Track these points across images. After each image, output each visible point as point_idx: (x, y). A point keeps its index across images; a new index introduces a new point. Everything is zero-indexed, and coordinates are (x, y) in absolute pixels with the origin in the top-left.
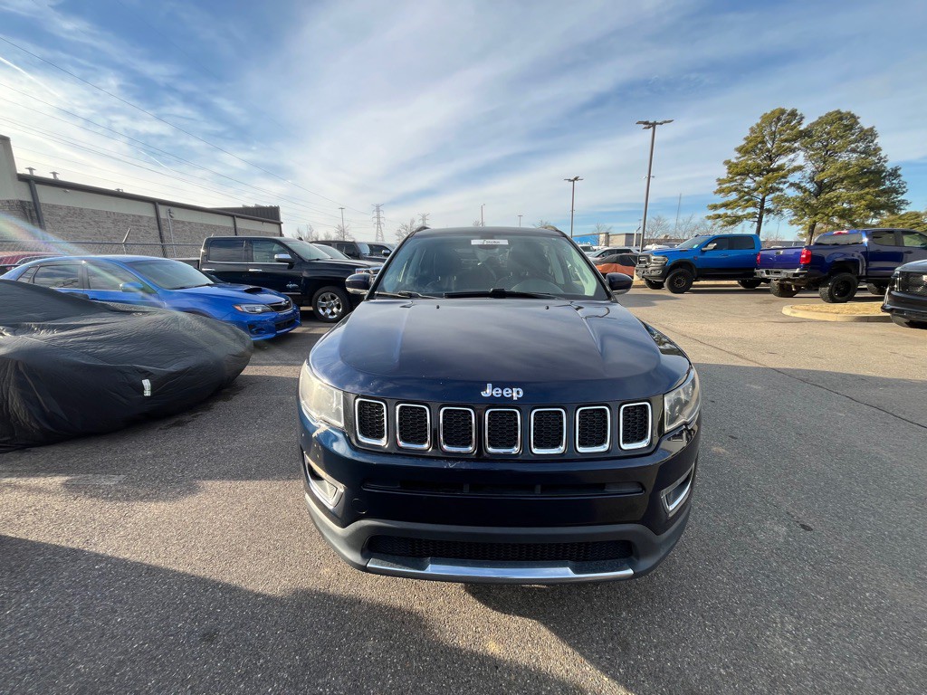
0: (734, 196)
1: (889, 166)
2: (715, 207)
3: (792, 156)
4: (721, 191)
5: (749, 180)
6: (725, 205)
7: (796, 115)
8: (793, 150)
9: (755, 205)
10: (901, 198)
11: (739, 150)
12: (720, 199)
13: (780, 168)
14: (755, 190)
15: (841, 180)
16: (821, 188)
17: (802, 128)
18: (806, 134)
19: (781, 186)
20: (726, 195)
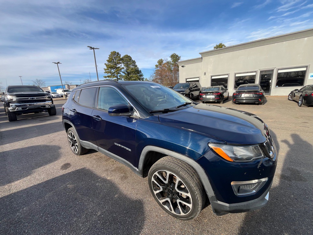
0: (109, 74)
1: (139, 70)
2: (106, 77)
3: (121, 65)
4: (106, 72)
5: (113, 70)
6: (108, 77)
7: (119, 54)
8: (121, 63)
9: (116, 77)
10: (143, 77)
11: (108, 61)
12: (106, 75)
13: (119, 68)
14: (115, 73)
15: (132, 72)
16: (129, 74)
17: (121, 57)
18: (122, 59)
19: (120, 72)
20: (108, 74)
